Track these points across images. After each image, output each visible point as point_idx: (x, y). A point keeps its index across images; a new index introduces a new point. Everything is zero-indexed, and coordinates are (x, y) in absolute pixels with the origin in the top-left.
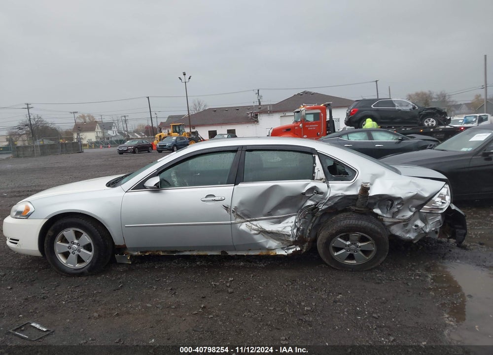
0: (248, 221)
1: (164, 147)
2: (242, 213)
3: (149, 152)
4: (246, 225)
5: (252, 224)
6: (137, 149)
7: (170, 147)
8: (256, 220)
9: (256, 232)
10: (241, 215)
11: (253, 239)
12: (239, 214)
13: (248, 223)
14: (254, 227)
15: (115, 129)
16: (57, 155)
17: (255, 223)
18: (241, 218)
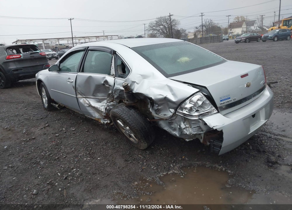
0: (84, 98)
1: (267, 38)
2: (81, 92)
3: (258, 41)
4: (83, 100)
5: (87, 100)
6: (248, 39)
7: (271, 37)
8: (88, 98)
9: (87, 105)
10: (80, 93)
11: (86, 109)
12: (79, 92)
13: (84, 99)
14: (87, 102)
15: (255, 25)
16: (208, 43)
17: (88, 99)
18: (81, 95)
